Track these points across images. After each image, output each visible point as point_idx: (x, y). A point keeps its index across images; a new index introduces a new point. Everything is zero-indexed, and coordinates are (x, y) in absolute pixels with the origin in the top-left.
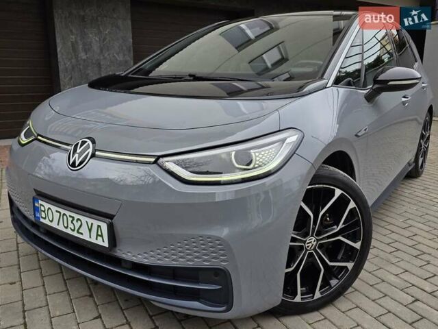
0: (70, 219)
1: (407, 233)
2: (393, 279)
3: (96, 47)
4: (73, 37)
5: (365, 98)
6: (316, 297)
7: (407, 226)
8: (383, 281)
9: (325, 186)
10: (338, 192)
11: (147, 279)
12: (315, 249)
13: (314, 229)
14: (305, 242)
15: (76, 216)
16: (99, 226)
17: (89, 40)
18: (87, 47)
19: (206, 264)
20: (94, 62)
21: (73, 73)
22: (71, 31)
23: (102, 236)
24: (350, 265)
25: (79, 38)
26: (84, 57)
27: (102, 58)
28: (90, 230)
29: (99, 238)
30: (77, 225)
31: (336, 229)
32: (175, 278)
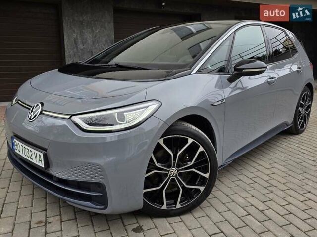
0: (27, 150)
1: (268, 172)
2: (240, 200)
3: (90, 41)
4: (75, 35)
5: (228, 80)
6: (177, 207)
7: (272, 167)
8: (233, 201)
9: (181, 136)
10: (190, 141)
11: (64, 188)
12: (176, 176)
13: (174, 163)
14: (169, 171)
15: (30, 149)
16: (40, 155)
17: (86, 36)
18: (84, 41)
19: (93, 180)
20: (88, 50)
21: (74, 58)
22: (74, 31)
23: (41, 161)
24: (202, 188)
25: (78, 35)
26: (82, 48)
27: (94, 48)
28: (36, 157)
29: (40, 162)
30: (30, 154)
31: (190, 164)
32: (79, 188)
